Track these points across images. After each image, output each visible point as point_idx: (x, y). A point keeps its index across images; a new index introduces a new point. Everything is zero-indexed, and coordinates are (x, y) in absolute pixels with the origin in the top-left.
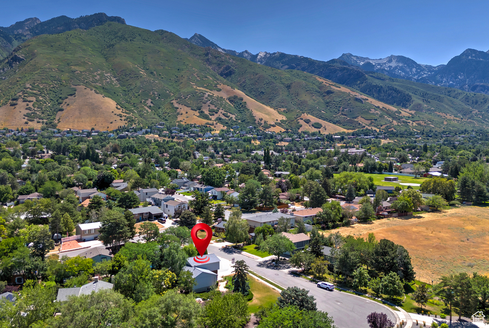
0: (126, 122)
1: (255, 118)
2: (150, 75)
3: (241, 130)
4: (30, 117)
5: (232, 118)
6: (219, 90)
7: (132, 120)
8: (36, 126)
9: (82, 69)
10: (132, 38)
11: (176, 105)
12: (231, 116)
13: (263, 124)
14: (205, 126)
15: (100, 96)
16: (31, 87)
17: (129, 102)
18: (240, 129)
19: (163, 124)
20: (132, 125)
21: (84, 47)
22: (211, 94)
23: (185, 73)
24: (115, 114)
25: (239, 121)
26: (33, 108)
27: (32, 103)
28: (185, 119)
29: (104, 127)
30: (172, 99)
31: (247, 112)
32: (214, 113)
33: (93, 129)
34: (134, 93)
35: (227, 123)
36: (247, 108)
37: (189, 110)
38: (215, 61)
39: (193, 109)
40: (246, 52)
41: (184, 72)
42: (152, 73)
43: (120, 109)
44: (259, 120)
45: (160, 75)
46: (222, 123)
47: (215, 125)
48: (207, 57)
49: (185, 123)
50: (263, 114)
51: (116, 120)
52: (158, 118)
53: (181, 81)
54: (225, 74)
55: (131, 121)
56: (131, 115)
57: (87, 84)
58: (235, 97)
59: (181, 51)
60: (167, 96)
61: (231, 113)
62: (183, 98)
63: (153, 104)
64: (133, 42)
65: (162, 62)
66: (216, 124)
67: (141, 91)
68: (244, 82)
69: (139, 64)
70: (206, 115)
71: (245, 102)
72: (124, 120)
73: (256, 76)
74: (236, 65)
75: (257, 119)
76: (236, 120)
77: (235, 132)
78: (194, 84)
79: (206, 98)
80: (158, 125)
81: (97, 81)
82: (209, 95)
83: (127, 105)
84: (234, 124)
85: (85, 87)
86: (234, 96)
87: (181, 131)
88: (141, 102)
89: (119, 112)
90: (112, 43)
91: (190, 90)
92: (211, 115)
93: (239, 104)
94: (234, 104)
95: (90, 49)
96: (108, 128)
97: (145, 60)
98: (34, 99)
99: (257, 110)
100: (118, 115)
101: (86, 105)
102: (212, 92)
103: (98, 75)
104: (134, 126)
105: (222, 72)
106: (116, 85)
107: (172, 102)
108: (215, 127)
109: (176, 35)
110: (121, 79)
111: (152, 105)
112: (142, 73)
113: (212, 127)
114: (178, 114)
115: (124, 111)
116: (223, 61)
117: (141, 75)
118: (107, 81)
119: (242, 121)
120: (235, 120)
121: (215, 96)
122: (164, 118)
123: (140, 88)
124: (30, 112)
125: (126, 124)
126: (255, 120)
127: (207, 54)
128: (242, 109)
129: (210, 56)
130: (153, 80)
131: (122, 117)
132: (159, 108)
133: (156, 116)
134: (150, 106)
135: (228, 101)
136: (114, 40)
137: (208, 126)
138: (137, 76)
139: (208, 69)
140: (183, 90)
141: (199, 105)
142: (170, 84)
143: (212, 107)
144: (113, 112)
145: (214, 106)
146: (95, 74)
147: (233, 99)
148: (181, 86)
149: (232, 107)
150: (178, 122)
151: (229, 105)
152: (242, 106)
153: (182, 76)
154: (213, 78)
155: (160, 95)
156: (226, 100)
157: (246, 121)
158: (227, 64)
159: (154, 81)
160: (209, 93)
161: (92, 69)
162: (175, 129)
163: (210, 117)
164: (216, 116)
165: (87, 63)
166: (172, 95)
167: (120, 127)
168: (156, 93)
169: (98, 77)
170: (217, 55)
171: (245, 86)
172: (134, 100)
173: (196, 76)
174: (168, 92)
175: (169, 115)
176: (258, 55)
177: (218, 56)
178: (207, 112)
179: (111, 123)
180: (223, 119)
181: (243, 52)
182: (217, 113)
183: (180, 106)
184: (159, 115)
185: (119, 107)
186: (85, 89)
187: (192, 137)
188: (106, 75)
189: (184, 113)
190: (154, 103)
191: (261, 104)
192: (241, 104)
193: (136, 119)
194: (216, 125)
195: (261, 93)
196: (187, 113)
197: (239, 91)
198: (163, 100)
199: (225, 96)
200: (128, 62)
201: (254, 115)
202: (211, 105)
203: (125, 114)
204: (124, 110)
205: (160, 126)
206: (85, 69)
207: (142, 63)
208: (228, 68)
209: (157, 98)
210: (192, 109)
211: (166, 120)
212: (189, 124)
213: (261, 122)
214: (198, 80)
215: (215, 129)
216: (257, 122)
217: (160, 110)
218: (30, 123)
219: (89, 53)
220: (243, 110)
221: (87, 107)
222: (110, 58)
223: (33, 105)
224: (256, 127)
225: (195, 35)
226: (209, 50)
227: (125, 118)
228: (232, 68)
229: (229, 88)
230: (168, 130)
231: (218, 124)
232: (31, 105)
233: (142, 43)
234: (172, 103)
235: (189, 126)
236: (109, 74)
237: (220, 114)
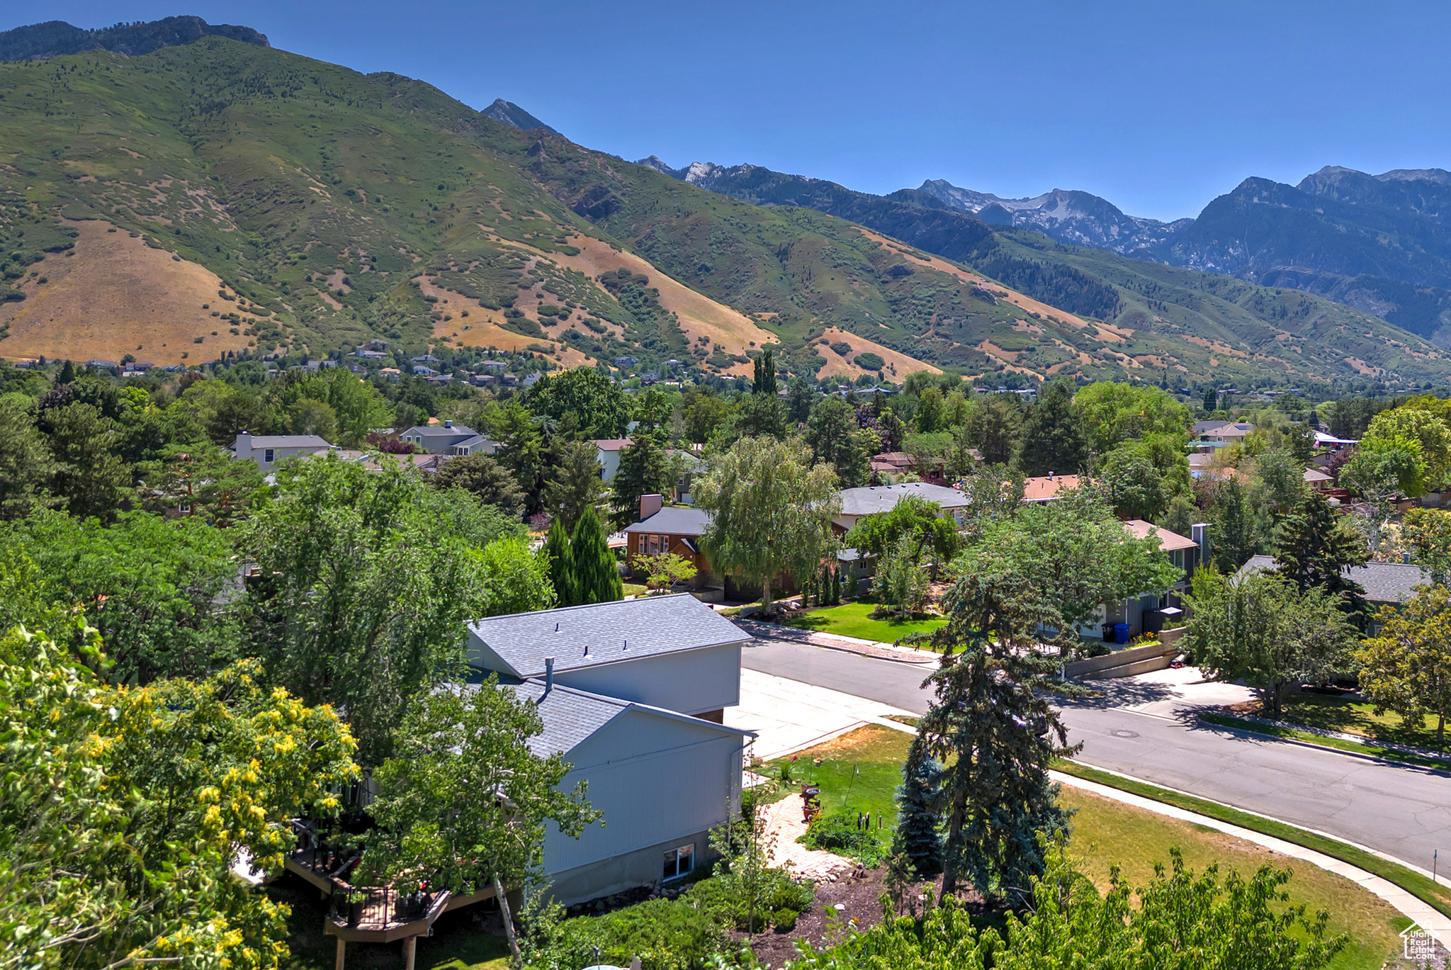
0: (254, 339)
1: (687, 335)
2: (347, 198)
3: (644, 370)
5: (613, 334)
6: (573, 252)
7: (276, 334)
9: (102, 170)
10: (287, 89)
11: (429, 291)
12: (611, 328)
13: (711, 355)
14: (525, 356)
15: (164, 257)
17: (267, 281)
18: (639, 365)
19: (384, 346)
20: (273, 350)
21: (120, 107)
22: (547, 262)
23: (463, 197)
24: (215, 315)
25: (637, 345)
28: (460, 333)
29: (170, 355)
30: (417, 271)
31: (660, 318)
32: (556, 318)
33: (128, 359)
34: (285, 252)
35: (597, 349)
36: (660, 308)
37: (473, 306)
38: (559, 170)
39: (488, 303)
40: (652, 160)
41: (457, 194)
42: (351, 194)
43: (232, 299)
44: (699, 343)
45: (378, 201)
46: (580, 347)
47: (558, 352)
48: (534, 159)
49: (460, 344)
50: (709, 326)
51: (214, 334)
52: (367, 328)
53: (449, 221)
54: (589, 211)
55: (271, 336)
56: (270, 318)
57: (118, 218)
58: (624, 274)
59: (451, 133)
60: (400, 264)
61: (610, 321)
62: (455, 269)
63: (352, 287)
64: (292, 100)
65: (388, 162)
66: (563, 349)
67: (309, 246)
68: (649, 237)
69: (308, 166)
70: (530, 324)
71: (655, 290)
72: (246, 334)
73: (687, 220)
74: (625, 186)
75: (692, 338)
76: (628, 340)
77: (623, 374)
78: (492, 230)
79: (530, 272)
80: (365, 348)
81: (155, 210)
82: (539, 264)
83: (259, 288)
84: (618, 351)
85: (112, 227)
86: (621, 271)
87: (443, 369)
88: (309, 279)
89: (231, 307)
90: (217, 100)
91: (477, 245)
92: (545, 325)
93: (636, 293)
94: (619, 295)
95: (139, 113)
96: (185, 356)
97: (328, 154)
99: (691, 313)
100: (224, 318)
101: (111, 283)
102: (550, 256)
103: (163, 190)
104: (279, 351)
105: (580, 204)
106: (222, 224)
107: (414, 280)
108: (559, 360)
109: (434, 90)
110: (243, 208)
111: (346, 290)
112: (318, 190)
113: (550, 359)
114: (437, 318)
115: (247, 306)
116: (583, 173)
117: (314, 197)
118: (194, 211)
119: (645, 346)
120: (622, 340)
121: (558, 267)
122: (385, 331)
123: (307, 236)
125: (251, 344)
126: (688, 343)
127: (533, 151)
128: (644, 310)
129: (542, 154)
130: (352, 214)
131: (237, 323)
132: (371, 300)
133: (360, 325)
134: (340, 294)
135: (599, 286)
136: (226, 91)
137: (536, 354)
138: (300, 201)
139: (538, 189)
140: (451, 248)
141: (507, 293)
142: (411, 227)
143: (551, 300)
144: (206, 307)
145: (556, 297)
146: (152, 187)
147: (615, 280)
148: (449, 234)
149: (614, 303)
150: (436, 341)
151: (605, 296)
152: (646, 300)
153: (452, 205)
154: (554, 217)
155: (374, 260)
156: (593, 281)
157: (658, 345)
158: (596, 181)
159: (358, 217)
160: (540, 258)
161: (140, 172)
162: (424, 362)
163: (543, 329)
164: (563, 326)
165: (126, 154)
166: (418, 259)
167: (231, 354)
168: (362, 253)
169: (162, 197)
170: (564, 154)
171: (652, 246)
172: (285, 273)
173: (498, 207)
174: (402, 250)
175: (406, 320)
176: (686, 170)
177: (569, 155)
178: (532, 315)
179: (199, 341)
180: (584, 338)
181: (642, 161)
182: (564, 317)
183: (443, 294)
184: (370, 320)
185: (230, 292)
186: (110, 231)
187: (482, 384)
188: (190, 193)
189: (456, 314)
190: (354, 283)
191: (705, 299)
192: (641, 294)
193: (290, 330)
194: (562, 354)
195: (700, 269)
196: (465, 315)
197: (633, 256)
198: (384, 274)
199: (592, 271)
200: (272, 158)
201: (682, 328)
202: (545, 293)
203: (250, 316)
204: (248, 302)
205: (373, 353)
206: (114, 171)
207: (318, 162)
208: (599, 192)
209: (366, 268)
210: (483, 305)
211: (394, 336)
212: (473, 346)
213: (705, 348)
214: (503, 221)
215: (559, 363)
216: (691, 348)
217: (374, 307)
219: (133, 124)
220: (648, 313)
221: (112, 288)
222: (207, 144)
224: (690, 360)
225: (498, 104)
226: (539, 137)
227: (249, 327)
228: (613, 193)
229: (604, 247)
230: (398, 363)
231: (570, 350)
233: (320, 103)
234: (417, 285)
235: (473, 353)
236: (202, 192)
237: (576, 321)
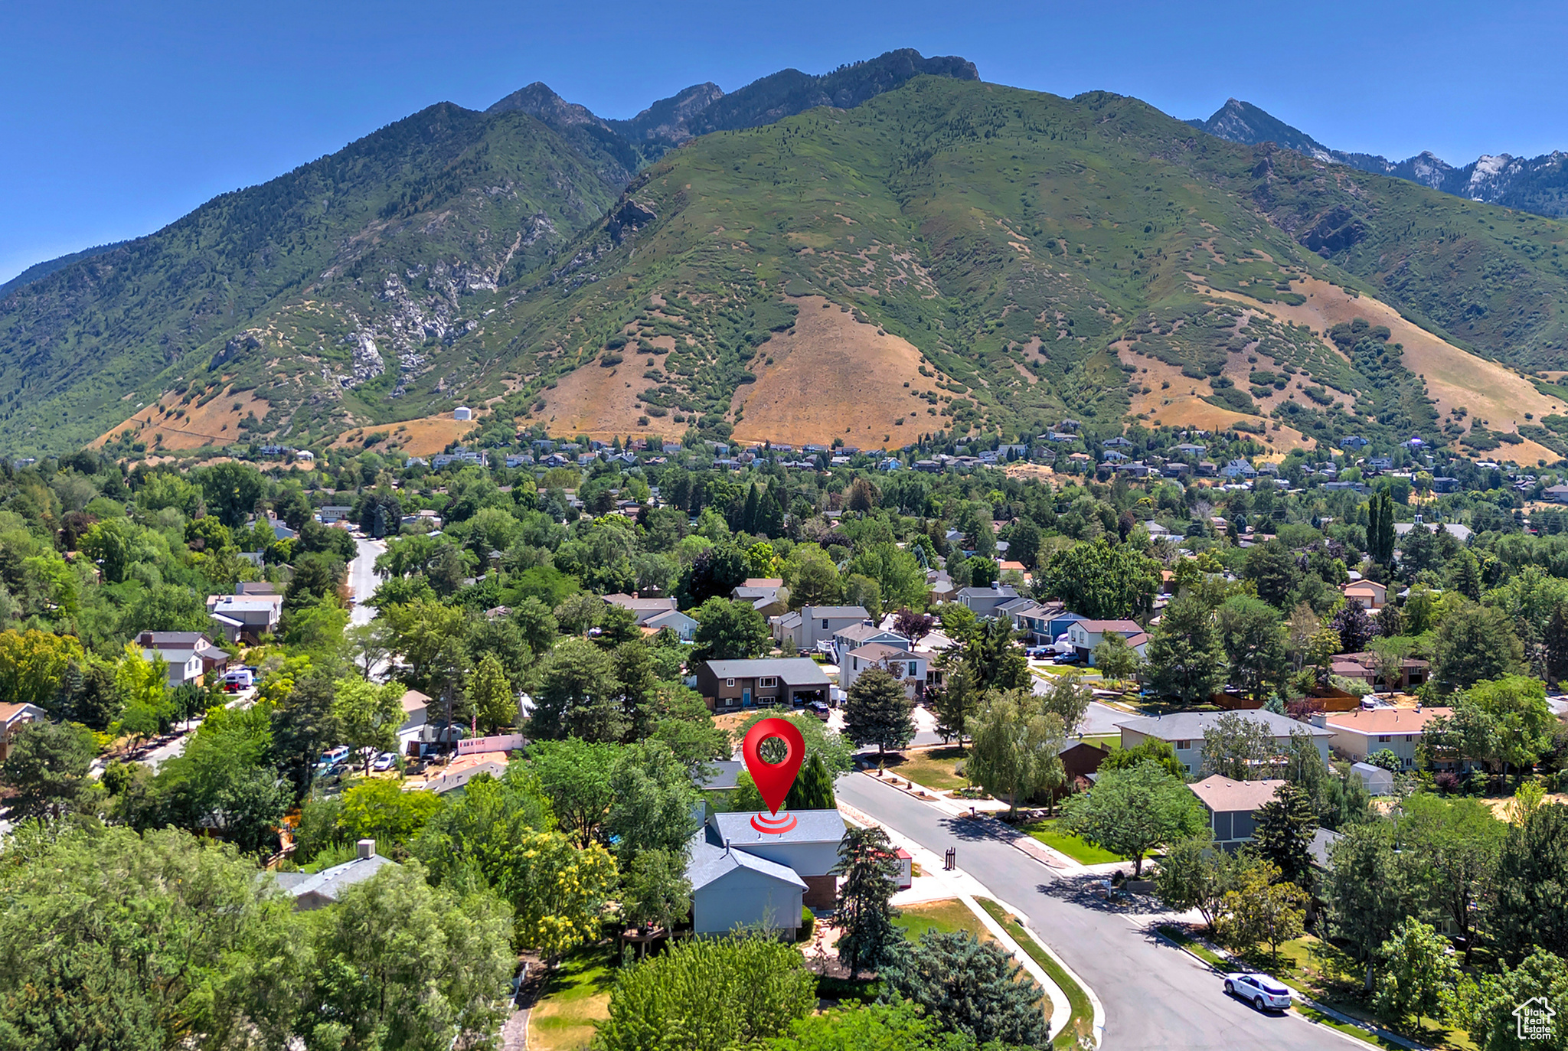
0: (949, 419)
1: (1435, 407)
2: (1046, 251)
3: (1374, 454)
4: (656, 403)
5: (1341, 406)
6: (1298, 301)
7: (970, 414)
8: (670, 431)
9: (819, 240)
10: (991, 128)
11: (1128, 359)
12: (1338, 398)
13: (1467, 434)
14: (1228, 437)
15: (870, 330)
16: (663, 303)
17: (964, 352)
18: (1368, 448)
19: (1075, 426)
20: (966, 431)
21: (836, 167)
22: (1263, 317)
23: (1172, 239)
24: (914, 393)
25: (1371, 419)
26: (665, 373)
27: (664, 356)
28: (1159, 409)
29: (874, 438)
30: (1116, 335)
31: (1403, 384)
32: (1271, 386)
33: (838, 443)
34: (983, 320)
35: (1319, 426)
36: (1403, 370)
37: (1173, 375)
38: (1289, 193)
39: (1192, 371)
40: (1425, 157)
41: (1166, 236)
42: (1051, 245)
43: (931, 375)
44: (1452, 417)
45: (1080, 251)
46: (1300, 425)
47: (1269, 431)
48: (1259, 182)
49: (1157, 423)
50: (1469, 393)
51: (914, 415)
52: (1061, 405)
53: (1154, 270)
54: (1326, 243)
55: (965, 415)
56: (966, 395)
57: (833, 292)
58: (1360, 326)
59: (1161, 161)
60: (1099, 327)
61: (1337, 388)
62: (1156, 331)
63: (1048, 357)
64: (995, 140)
65: (1091, 204)
66: (1276, 428)
67: (1006, 311)
68: (1402, 271)
69: (1009, 216)
70: (1239, 395)
71: (1398, 347)
72: (943, 414)
73: (1453, 246)
74: (1373, 206)
75: (1443, 410)
76: (1360, 414)
77: (1347, 459)
78: (1201, 279)
79: (1241, 331)
80: (1056, 431)
81: (864, 281)
82: (1253, 320)
83: (957, 361)
84: (1347, 428)
85: (826, 302)
86: (1355, 322)
87: (1135, 455)
88: (1005, 349)
89: (928, 385)
90: (923, 149)
91: (1182, 300)
92: (1258, 396)
93: (1374, 351)
94: (1352, 353)
95: (853, 172)
96: (887, 440)
97: (1030, 200)
98: (669, 343)
99: (1445, 376)
100: (922, 397)
101: (825, 362)
102: (1267, 308)
103: (871, 258)
104: (973, 433)
105: (1314, 234)
106: (925, 291)
107: (1112, 347)
108: (1270, 441)
109: (1148, 107)
110: (945, 271)
111: (1042, 360)
112: (1016, 245)
113: (1259, 440)
114: (1134, 390)
115: (944, 383)
116: (1319, 194)
117: (1013, 254)
118: (899, 278)
119: (1382, 421)
120: (1351, 413)
121: (1276, 321)
122: (1080, 407)
123: (1006, 300)
124: (658, 386)
125: (947, 426)
126: (1436, 417)
127: (1259, 171)
128: (1383, 373)
129: (1270, 174)
130: (1050, 271)
131: (934, 402)
132: (1067, 371)
133: (1054, 400)
134: (1036, 365)
135: (1328, 343)
136: (932, 138)
137: (1242, 434)
138: (999, 258)
139: (1262, 222)
140: (1156, 304)
141: (1215, 357)
142: (1114, 281)
143: (1266, 364)
144: (906, 385)
145: (1273, 360)
146: (861, 256)
147: (1349, 334)
148: (1153, 288)
149: (1345, 365)
150: (1132, 419)
151: (1334, 356)
152: (1386, 360)
153: (1159, 251)
154: (1277, 255)
155: (1071, 324)
156: (1320, 337)
157: (1398, 419)
158: (1334, 203)
159: (1055, 273)
160: (1254, 312)
161: (851, 239)
162: (1115, 446)
163: (1255, 401)
164: (1279, 397)
165: (840, 220)
166: (1118, 320)
167: (928, 438)
168: (1059, 317)
169: (870, 265)
170: (1296, 172)
171: (1405, 284)
172: (983, 344)
173: (1211, 250)
174: (1102, 311)
175: (1101, 394)
176: (1472, 167)
177: (1303, 173)
178: (1242, 385)
179: (900, 423)
180: (1304, 412)
181: (1412, 161)
182: (1281, 386)
183: (1141, 362)
184: (1065, 395)
185: (929, 368)
186: (825, 306)
187: (1174, 474)
188: (896, 258)
189: (1155, 385)
190: (1050, 351)
191: (1465, 354)
192: (1380, 352)
193: (984, 408)
194: (1274, 434)
195: (1469, 312)
196: (1166, 386)
197: (1375, 301)
198: (1081, 340)
199: (1319, 324)
200: (974, 211)
201: (1430, 397)
202: (1259, 357)
203: (947, 393)
204: (946, 377)
205: (1063, 435)
206: (830, 241)
207: (1020, 211)
208: (1338, 217)
209: (1063, 334)
210: (1186, 374)
211: (1089, 414)
212: (1171, 426)
213: (1460, 424)
214: (1215, 267)
215: (1268, 446)
216: (1441, 423)
217: (1070, 378)
218: (653, 422)
219: (847, 187)
220: (1389, 377)
221: (826, 368)
222: (914, 201)
223: (666, 363)
224: (1438, 441)
225: (1230, 105)
226: (1268, 154)
227: (946, 406)
228: (1357, 217)
229: (1336, 292)
230: (1089, 446)
231: (1284, 428)
232: (659, 361)
233: (1024, 141)
234: (1115, 353)
235: (1170, 435)
236: (907, 256)
237: (1294, 392)
